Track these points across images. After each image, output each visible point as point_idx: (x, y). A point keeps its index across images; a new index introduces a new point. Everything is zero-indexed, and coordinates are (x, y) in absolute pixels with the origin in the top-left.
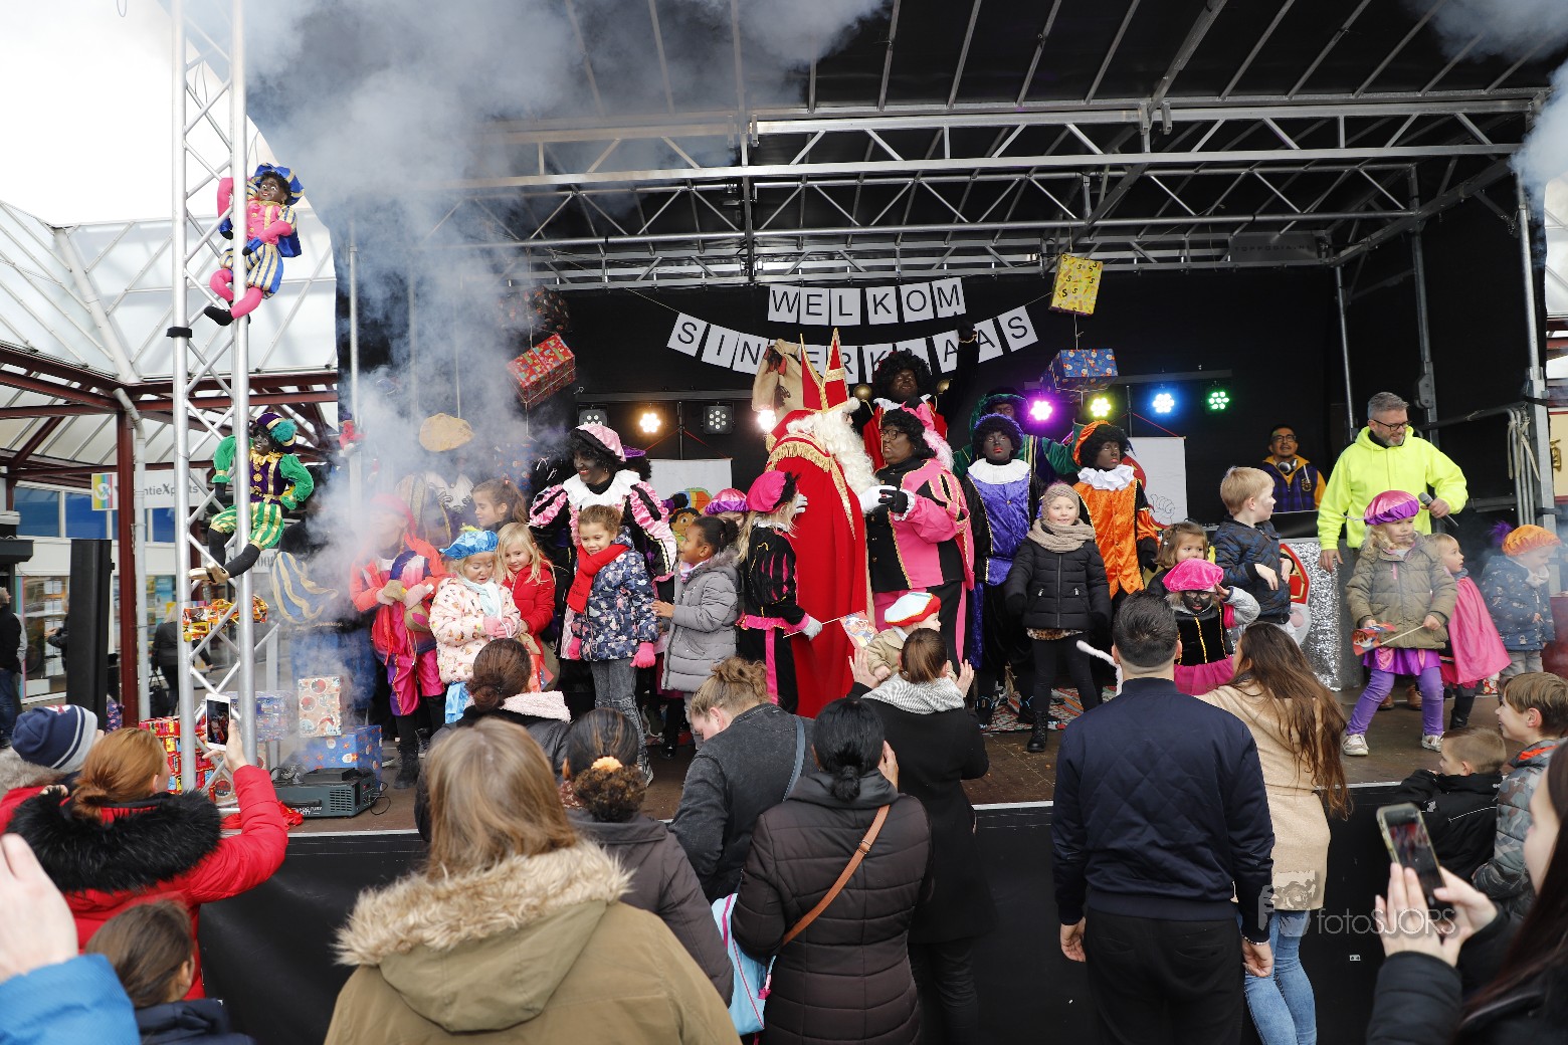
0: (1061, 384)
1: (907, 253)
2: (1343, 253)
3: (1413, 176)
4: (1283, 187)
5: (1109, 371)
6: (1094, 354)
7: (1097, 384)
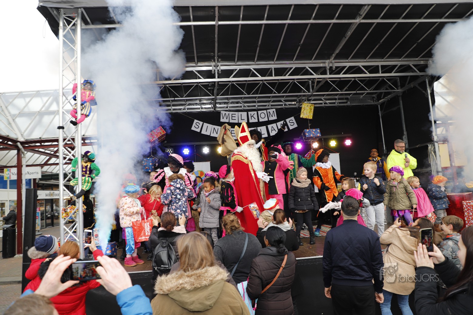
0: (305, 139)
1: (259, 102)
2: (380, 101)
3: (399, 80)
4: (364, 83)
5: (319, 135)
6: (314, 130)
7: (315, 139)
